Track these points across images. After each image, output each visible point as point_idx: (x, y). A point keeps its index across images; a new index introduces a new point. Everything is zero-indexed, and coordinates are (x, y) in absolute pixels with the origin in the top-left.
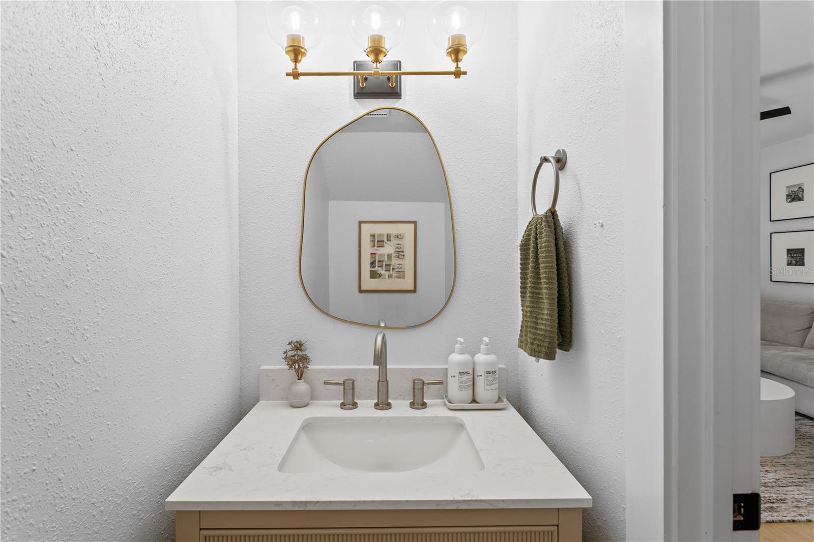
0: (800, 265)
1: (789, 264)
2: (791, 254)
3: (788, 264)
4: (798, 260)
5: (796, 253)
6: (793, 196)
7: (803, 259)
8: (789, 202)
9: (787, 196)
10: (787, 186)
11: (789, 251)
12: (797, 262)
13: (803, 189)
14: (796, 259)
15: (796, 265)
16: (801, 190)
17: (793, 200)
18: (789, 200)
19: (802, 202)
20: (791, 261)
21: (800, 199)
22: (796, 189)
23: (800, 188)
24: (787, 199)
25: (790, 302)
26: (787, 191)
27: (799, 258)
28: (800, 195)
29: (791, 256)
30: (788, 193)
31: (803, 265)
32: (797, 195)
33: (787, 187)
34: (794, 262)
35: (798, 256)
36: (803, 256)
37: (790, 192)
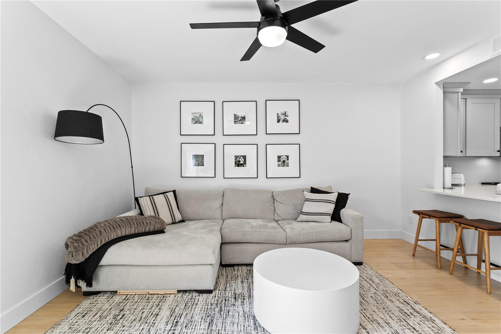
0: (201, 166)
1: (195, 165)
4: (200, 162)
5: (199, 158)
6: (196, 120)
8: (194, 123)
9: (192, 119)
10: (192, 112)
11: (194, 156)
12: (199, 164)
16: (201, 117)
17: (196, 122)
18: (193, 122)
20: (196, 163)
22: (198, 116)
23: (201, 115)
26: (192, 115)
28: (201, 120)
29: (195, 159)
30: (193, 117)
31: (203, 165)
32: (199, 120)
35: (200, 160)
36: (203, 160)
37: (194, 117)
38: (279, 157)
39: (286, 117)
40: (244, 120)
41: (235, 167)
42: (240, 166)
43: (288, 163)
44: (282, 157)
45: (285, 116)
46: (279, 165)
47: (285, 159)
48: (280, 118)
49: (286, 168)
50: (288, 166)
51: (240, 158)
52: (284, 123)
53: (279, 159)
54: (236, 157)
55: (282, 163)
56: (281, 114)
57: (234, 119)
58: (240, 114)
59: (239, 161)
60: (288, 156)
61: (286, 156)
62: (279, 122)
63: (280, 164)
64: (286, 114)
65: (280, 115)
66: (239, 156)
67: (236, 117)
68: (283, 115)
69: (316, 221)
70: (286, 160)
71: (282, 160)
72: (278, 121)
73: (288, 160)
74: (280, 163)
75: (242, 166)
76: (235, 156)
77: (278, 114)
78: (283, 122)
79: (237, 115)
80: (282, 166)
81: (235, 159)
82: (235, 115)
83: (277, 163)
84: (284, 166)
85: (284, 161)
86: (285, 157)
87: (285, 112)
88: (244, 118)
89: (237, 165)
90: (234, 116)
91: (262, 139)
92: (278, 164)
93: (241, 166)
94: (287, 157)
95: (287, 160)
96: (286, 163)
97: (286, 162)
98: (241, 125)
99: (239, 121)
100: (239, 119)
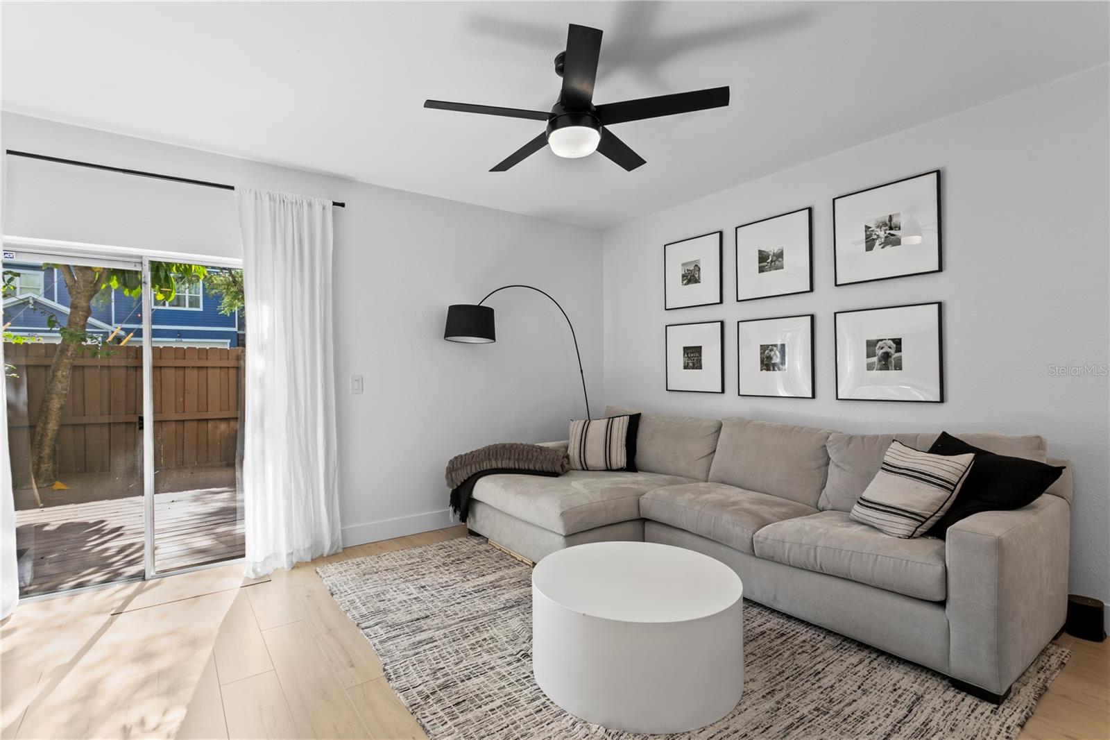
0: (697, 368)
2: (688, 353)
3: (685, 368)
4: (695, 361)
5: (693, 353)
6: (689, 277)
7: (701, 360)
8: (685, 285)
9: (683, 276)
10: (683, 262)
11: (685, 348)
12: (694, 364)
13: (699, 267)
14: (693, 360)
15: (693, 368)
16: (697, 269)
17: (689, 282)
18: (685, 282)
19: (698, 284)
20: (688, 363)
21: (697, 281)
22: (692, 268)
23: (696, 265)
24: (683, 281)
25: (691, 418)
26: (682, 270)
27: (696, 358)
28: (697, 276)
29: (687, 355)
30: (684, 273)
31: (700, 368)
32: (694, 275)
33: (683, 265)
34: (691, 364)
35: (695, 356)
36: (701, 356)
37: (686, 271)
38: (871, 345)
39: (892, 232)
40: (780, 259)
41: (761, 370)
42: (772, 368)
43: (899, 360)
44: (880, 344)
45: (891, 228)
46: (870, 367)
47: (889, 350)
48: (875, 237)
49: (893, 373)
50: (898, 367)
51: (771, 350)
52: (888, 248)
53: (870, 348)
54: (764, 348)
55: (880, 361)
56: (878, 227)
57: (759, 263)
58: (771, 248)
59: (770, 358)
60: (900, 339)
61: (893, 340)
62: (871, 249)
63: (874, 363)
64: (894, 220)
65: (873, 228)
66: (768, 346)
67: (763, 257)
68: (883, 228)
70: (892, 351)
71: (880, 352)
72: (869, 247)
73: (899, 350)
74: (875, 359)
75: (776, 369)
76: (761, 346)
77: (867, 228)
78: (883, 248)
79: (764, 251)
80: (881, 369)
81: (761, 354)
82: (760, 252)
83: (865, 361)
84: (888, 369)
85: (886, 356)
86: (891, 342)
87: (890, 216)
88: (780, 256)
89: (765, 367)
90: (759, 254)
91: (825, 301)
92: (868, 364)
93: (774, 370)
94: (898, 342)
95: (896, 352)
96: (892, 361)
97: (893, 357)
98: (773, 272)
99: (769, 264)
100: (769, 261)
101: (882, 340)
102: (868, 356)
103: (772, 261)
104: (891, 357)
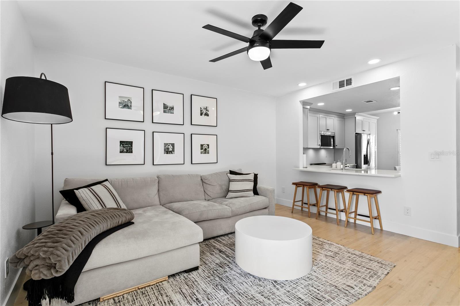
0: (129, 152)
1: (121, 152)
2: (123, 145)
5: (127, 144)
6: (124, 104)
7: (132, 148)
8: (121, 108)
9: (120, 103)
10: (120, 96)
11: (121, 142)
12: (127, 150)
13: (131, 102)
14: (127, 148)
15: (127, 152)
16: (130, 102)
17: (124, 107)
18: (121, 106)
19: (130, 109)
20: (123, 150)
22: (126, 100)
23: (129, 100)
24: (119, 105)
26: (119, 99)
28: (129, 105)
29: (123, 146)
30: (120, 101)
31: (131, 152)
32: (127, 105)
34: (125, 151)
35: (128, 146)
36: (132, 146)
37: (122, 101)
38: (202, 146)
39: (207, 112)
40: (172, 110)
41: (164, 154)
42: (169, 153)
43: (208, 151)
44: (204, 146)
45: (207, 111)
46: (201, 153)
47: (206, 148)
48: (203, 112)
49: (207, 155)
50: (208, 153)
51: (169, 146)
52: (206, 116)
53: (202, 147)
54: (166, 144)
55: (204, 151)
56: (204, 109)
57: (164, 109)
58: (169, 105)
59: (168, 149)
61: (207, 145)
62: (202, 115)
63: (202, 152)
65: (202, 109)
66: (167, 144)
67: (165, 107)
69: (244, 196)
70: (207, 148)
71: (204, 148)
72: (201, 114)
73: (208, 148)
74: (203, 150)
75: (171, 153)
76: (164, 143)
77: (201, 108)
79: (166, 105)
80: (204, 154)
81: (164, 147)
82: (164, 104)
83: (200, 151)
84: (206, 153)
85: (206, 149)
88: (172, 108)
89: (166, 152)
90: (164, 105)
91: (188, 129)
92: (201, 152)
93: (170, 154)
94: (208, 145)
96: (207, 151)
98: (169, 114)
99: (168, 110)
100: (168, 109)
101: (204, 144)
102: (201, 149)
103: (169, 109)
104: (206, 150)
